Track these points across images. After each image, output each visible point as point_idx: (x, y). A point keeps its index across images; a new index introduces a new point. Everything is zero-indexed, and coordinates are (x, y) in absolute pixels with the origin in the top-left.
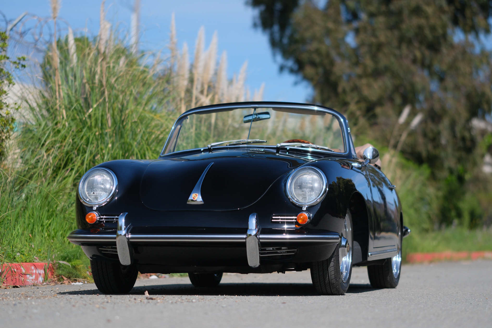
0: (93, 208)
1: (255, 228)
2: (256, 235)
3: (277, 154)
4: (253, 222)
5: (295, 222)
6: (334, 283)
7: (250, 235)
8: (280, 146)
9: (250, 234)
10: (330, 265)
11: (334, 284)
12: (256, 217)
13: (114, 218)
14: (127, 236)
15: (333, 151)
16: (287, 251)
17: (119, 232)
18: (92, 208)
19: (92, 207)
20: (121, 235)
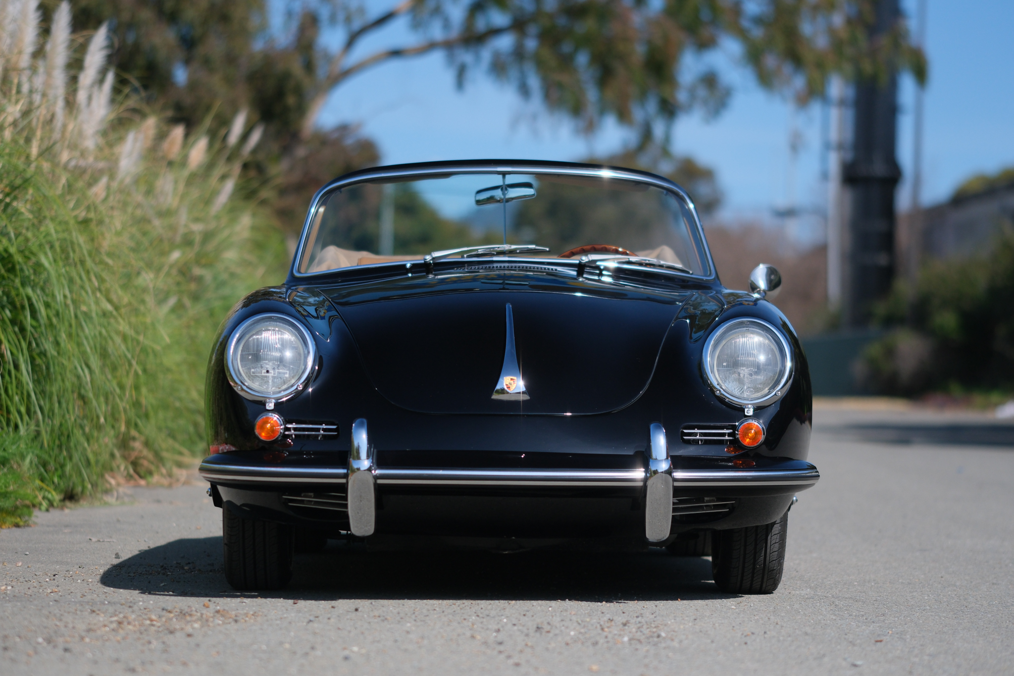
0: (267, 405)
1: (665, 458)
2: (669, 472)
3: (581, 279)
4: (660, 442)
5: (730, 440)
6: (775, 568)
7: (656, 472)
8: (586, 262)
9: (655, 469)
10: (773, 531)
11: (773, 570)
12: (664, 431)
13: (318, 430)
14: (373, 472)
15: (691, 272)
16: (714, 505)
17: (355, 464)
18: (265, 405)
19: (262, 404)
20: (358, 469)
